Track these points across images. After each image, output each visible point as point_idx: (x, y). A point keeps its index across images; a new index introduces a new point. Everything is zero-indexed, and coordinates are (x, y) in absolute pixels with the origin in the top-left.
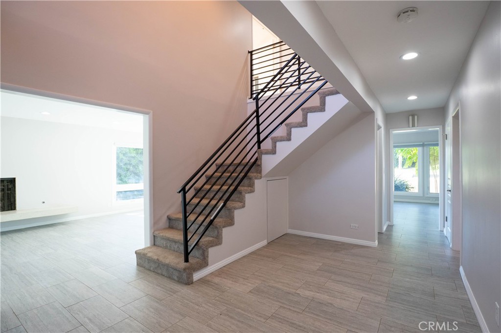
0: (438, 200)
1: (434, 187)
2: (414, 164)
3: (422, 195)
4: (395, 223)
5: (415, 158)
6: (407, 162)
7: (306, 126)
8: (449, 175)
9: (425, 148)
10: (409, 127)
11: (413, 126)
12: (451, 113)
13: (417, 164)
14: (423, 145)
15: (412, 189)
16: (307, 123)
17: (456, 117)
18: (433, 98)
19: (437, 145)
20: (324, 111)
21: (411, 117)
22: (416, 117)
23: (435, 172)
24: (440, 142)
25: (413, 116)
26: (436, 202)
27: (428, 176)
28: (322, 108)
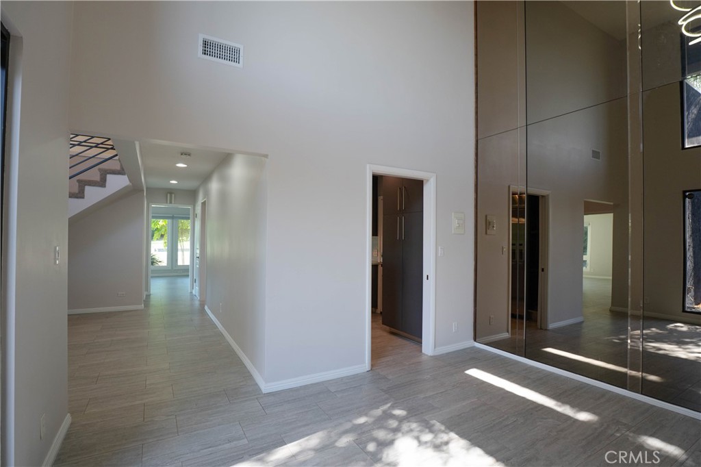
0: (188, 272)
1: (184, 259)
2: (162, 236)
3: (170, 268)
4: (151, 293)
5: (163, 230)
6: (155, 235)
7: (83, 198)
8: (197, 246)
9: (175, 221)
10: (167, 203)
11: (171, 203)
12: (200, 200)
13: (166, 237)
14: (173, 218)
15: (159, 263)
16: (84, 195)
17: (204, 204)
18: (189, 184)
19: (188, 218)
20: (105, 187)
21: (169, 195)
22: (173, 195)
23: (185, 245)
24: (191, 216)
25: (171, 193)
26: (185, 274)
27: (177, 250)
28: (102, 183)
